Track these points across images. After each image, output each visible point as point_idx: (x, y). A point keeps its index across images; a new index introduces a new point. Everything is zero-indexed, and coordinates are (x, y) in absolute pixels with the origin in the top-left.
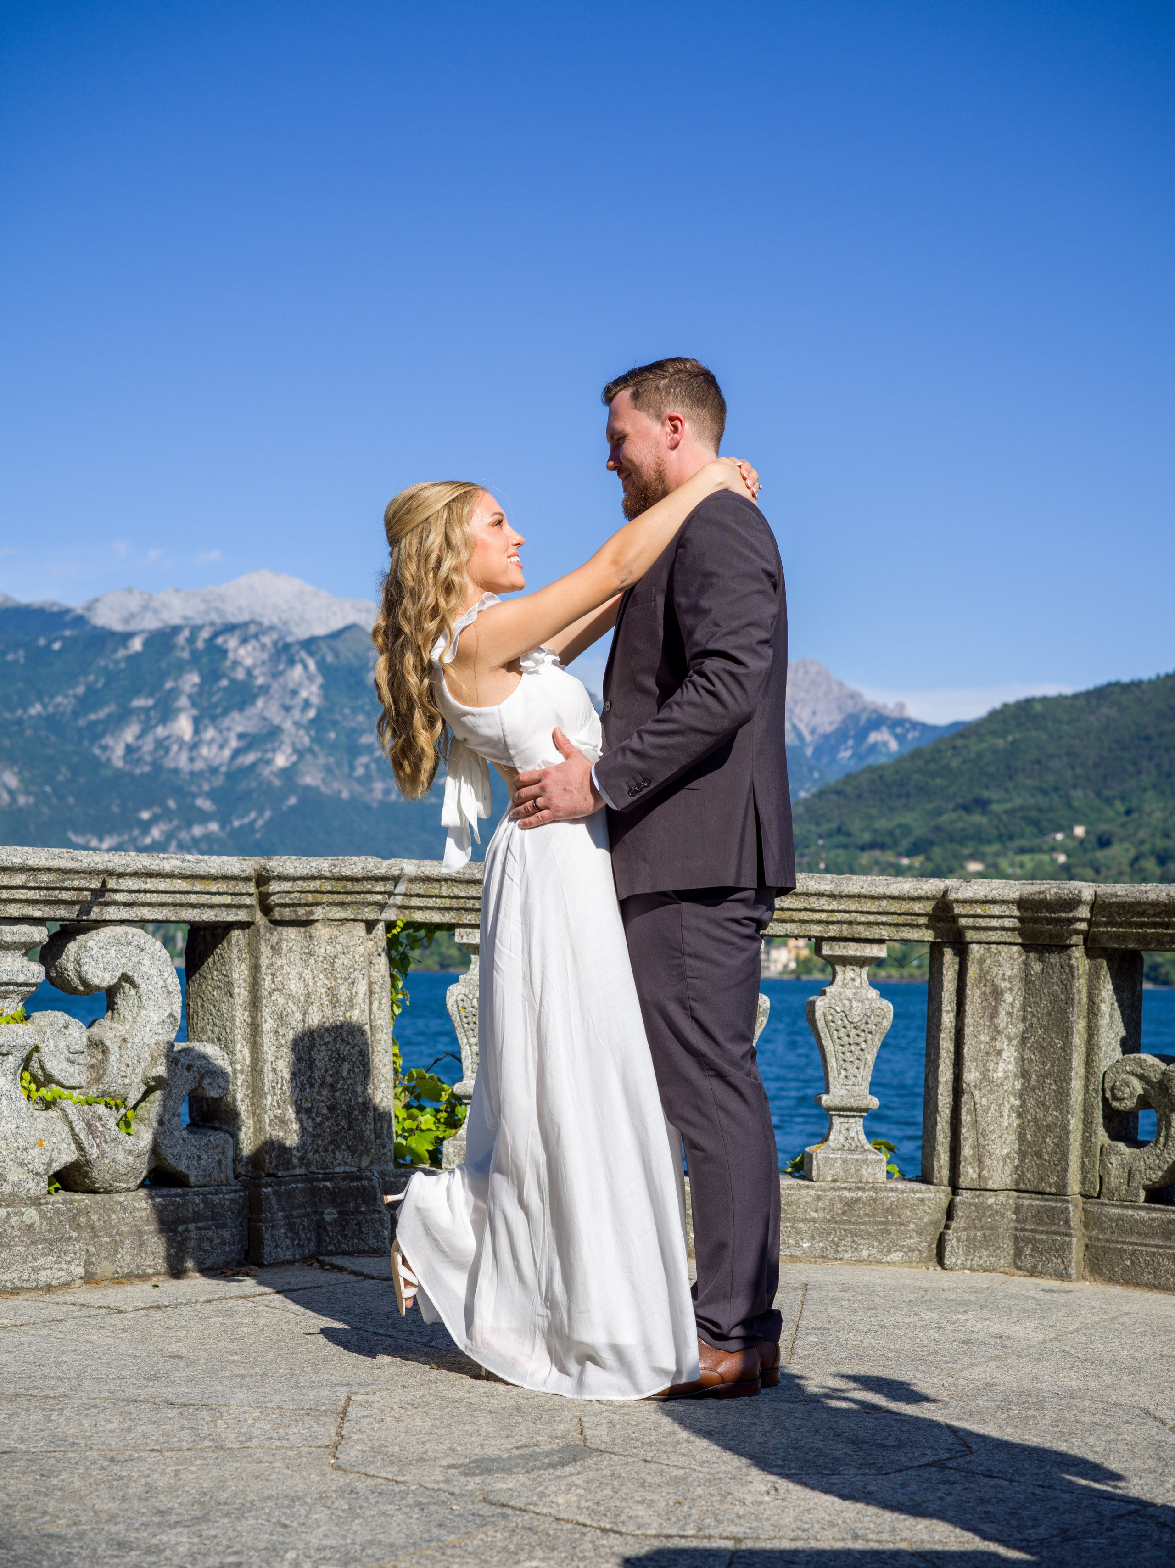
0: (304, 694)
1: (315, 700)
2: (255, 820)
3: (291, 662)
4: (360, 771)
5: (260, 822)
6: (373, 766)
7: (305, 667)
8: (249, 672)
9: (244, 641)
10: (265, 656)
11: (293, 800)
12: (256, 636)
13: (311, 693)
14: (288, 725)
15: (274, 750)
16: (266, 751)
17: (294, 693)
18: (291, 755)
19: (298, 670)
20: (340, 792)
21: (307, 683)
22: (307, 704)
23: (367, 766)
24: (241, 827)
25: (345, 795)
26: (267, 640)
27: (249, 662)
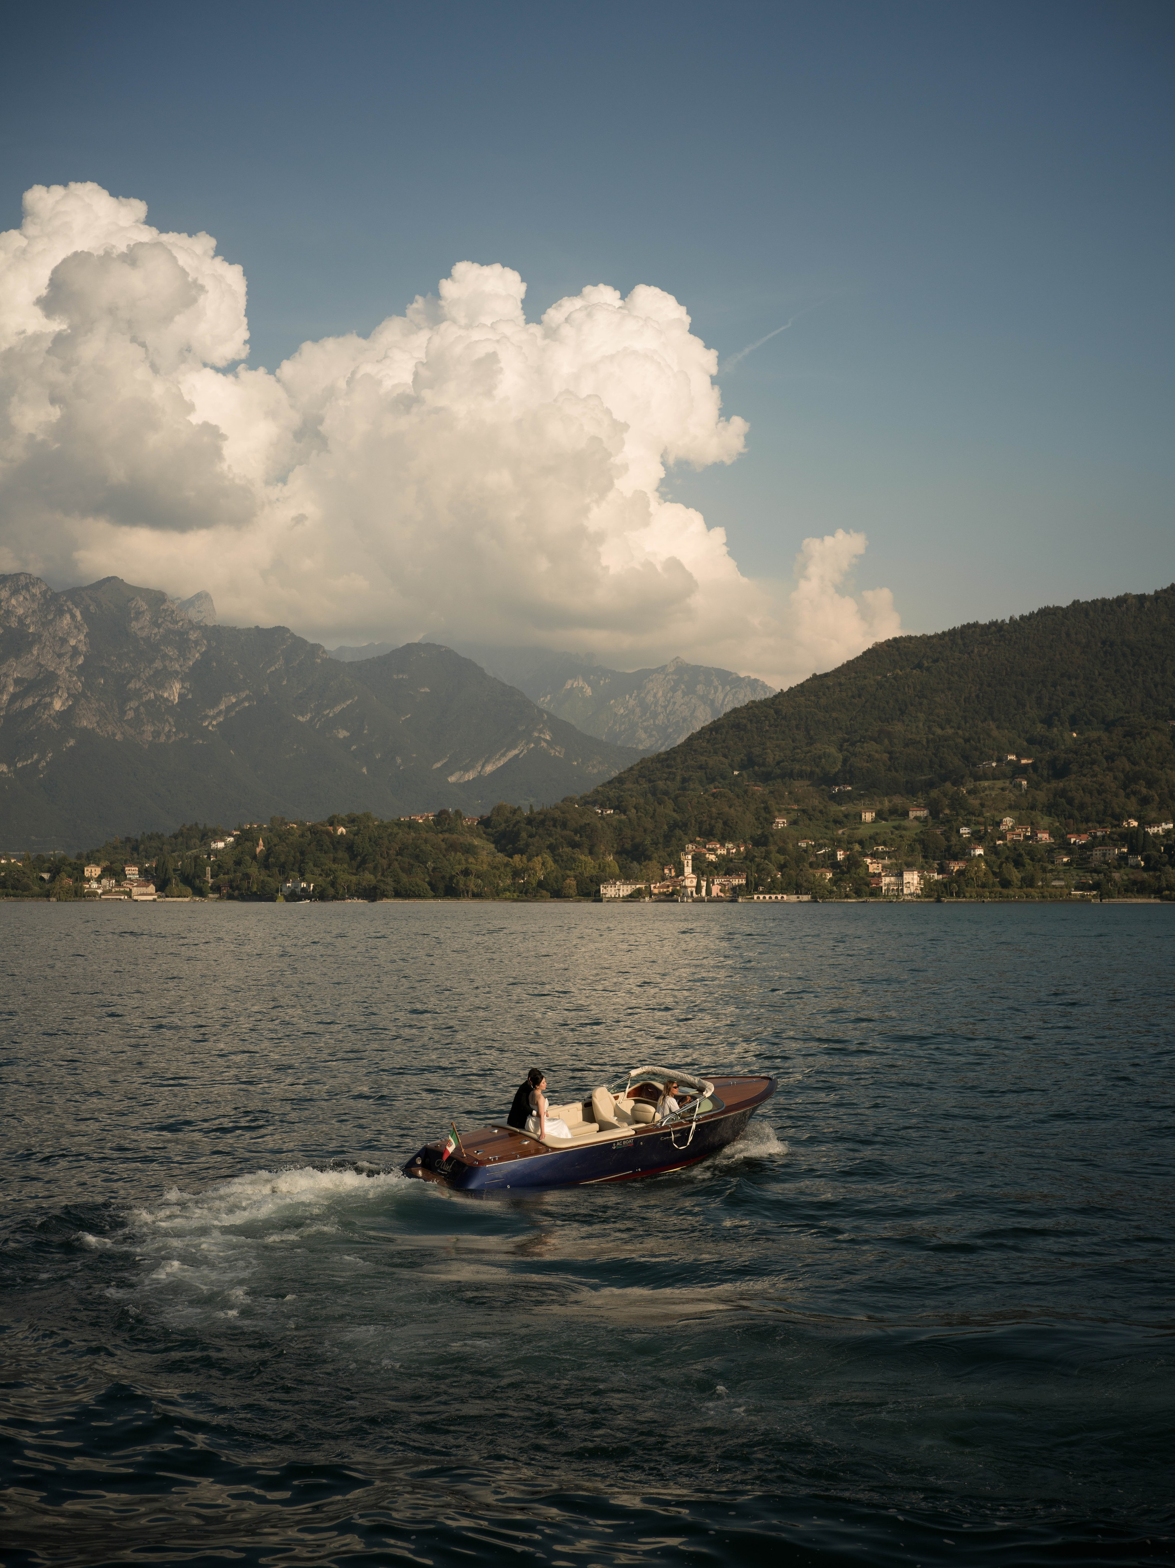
0: (73, 642)
1: (83, 648)
2: (38, 761)
3: (60, 613)
4: (130, 715)
5: (43, 763)
6: (142, 709)
7: (73, 617)
8: (21, 620)
9: (15, 592)
10: (35, 606)
11: (72, 743)
12: (26, 587)
13: (80, 641)
14: (62, 671)
15: (51, 695)
16: (44, 696)
17: (64, 641)
18: (67, 699)
19: (67, 619)
20: (114, 735)
21: (75, 631)
22: (75, 652)
23: (136, 710)
24: (24, 767)
25: (119, 737)
26: (36, 591)
27: (20, 611)
